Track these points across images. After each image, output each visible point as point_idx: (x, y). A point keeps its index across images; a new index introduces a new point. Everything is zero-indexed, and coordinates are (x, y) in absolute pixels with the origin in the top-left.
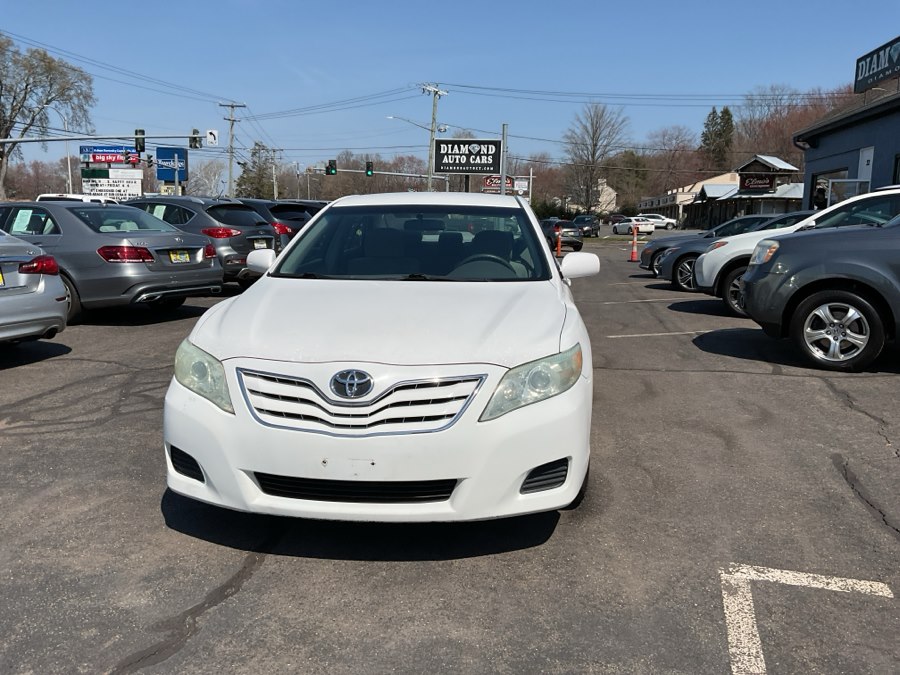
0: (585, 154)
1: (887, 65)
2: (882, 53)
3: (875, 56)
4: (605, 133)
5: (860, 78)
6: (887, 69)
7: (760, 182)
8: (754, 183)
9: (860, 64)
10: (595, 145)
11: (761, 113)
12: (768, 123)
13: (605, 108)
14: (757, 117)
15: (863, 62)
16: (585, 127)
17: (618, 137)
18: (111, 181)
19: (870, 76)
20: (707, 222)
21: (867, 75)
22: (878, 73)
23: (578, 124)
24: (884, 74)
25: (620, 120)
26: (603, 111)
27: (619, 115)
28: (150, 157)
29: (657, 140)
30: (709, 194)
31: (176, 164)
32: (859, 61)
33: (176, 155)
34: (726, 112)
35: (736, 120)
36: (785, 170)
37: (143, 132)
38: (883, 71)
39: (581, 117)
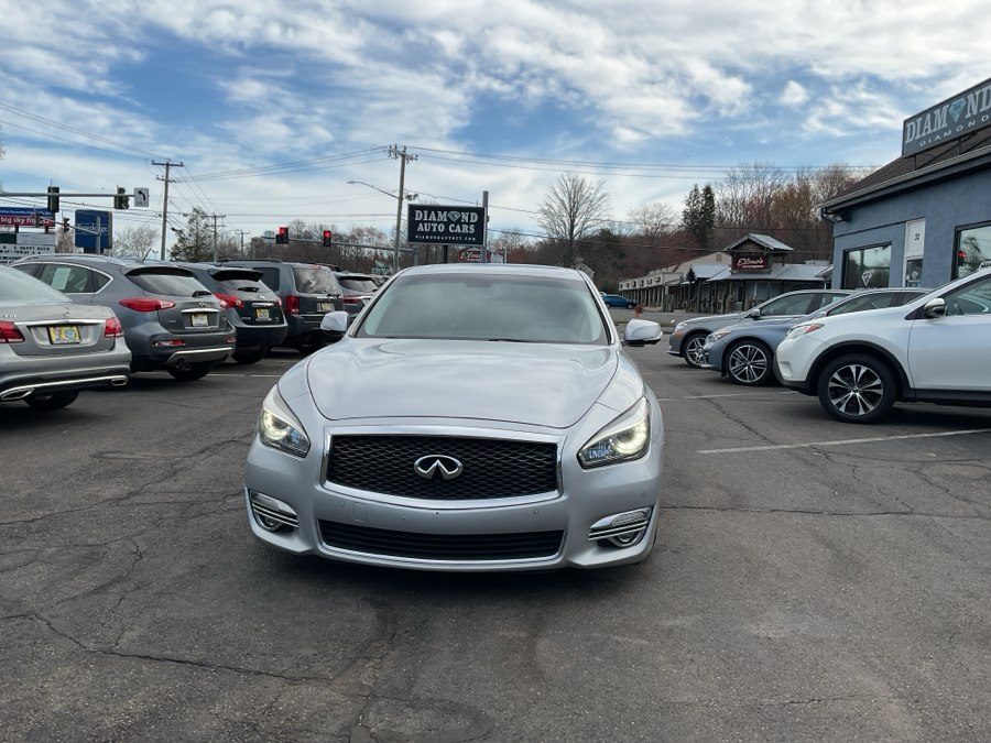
0: (563, 231)
1: (945, 125)
2: (937, 112)
3: (929, 116)
4: (583, 208)
5: (908, 141)
6: (945, 130)
7: (753, 262)
8: (746, 262)
9: (908, 125)
10: (573, 221)
11: (746, 192)
12: (751, 203)
13: (583, 181)
14: (739, 195)
15: (913, 123)
16: (562, 202)
17: (596, 214)
18: (18, 247)
19: (921, 139)
20: (697, 304)
21: (918, 137)
22: (934, 134)
23: (554, 198)
24: (942, 135)
25: (599, 195)
26: (581, 185)
27: (597, 190)
28: (66, 220)
29: (638, 217)
30: (698, 275)
31: (98, 230)
32: (906, 122)
33: (99, 219)
34: (708, 190)
35: (717, 198)
36: (779, 250)
37: (57, 190)
38: (940, 132)
39: (558, 190)
